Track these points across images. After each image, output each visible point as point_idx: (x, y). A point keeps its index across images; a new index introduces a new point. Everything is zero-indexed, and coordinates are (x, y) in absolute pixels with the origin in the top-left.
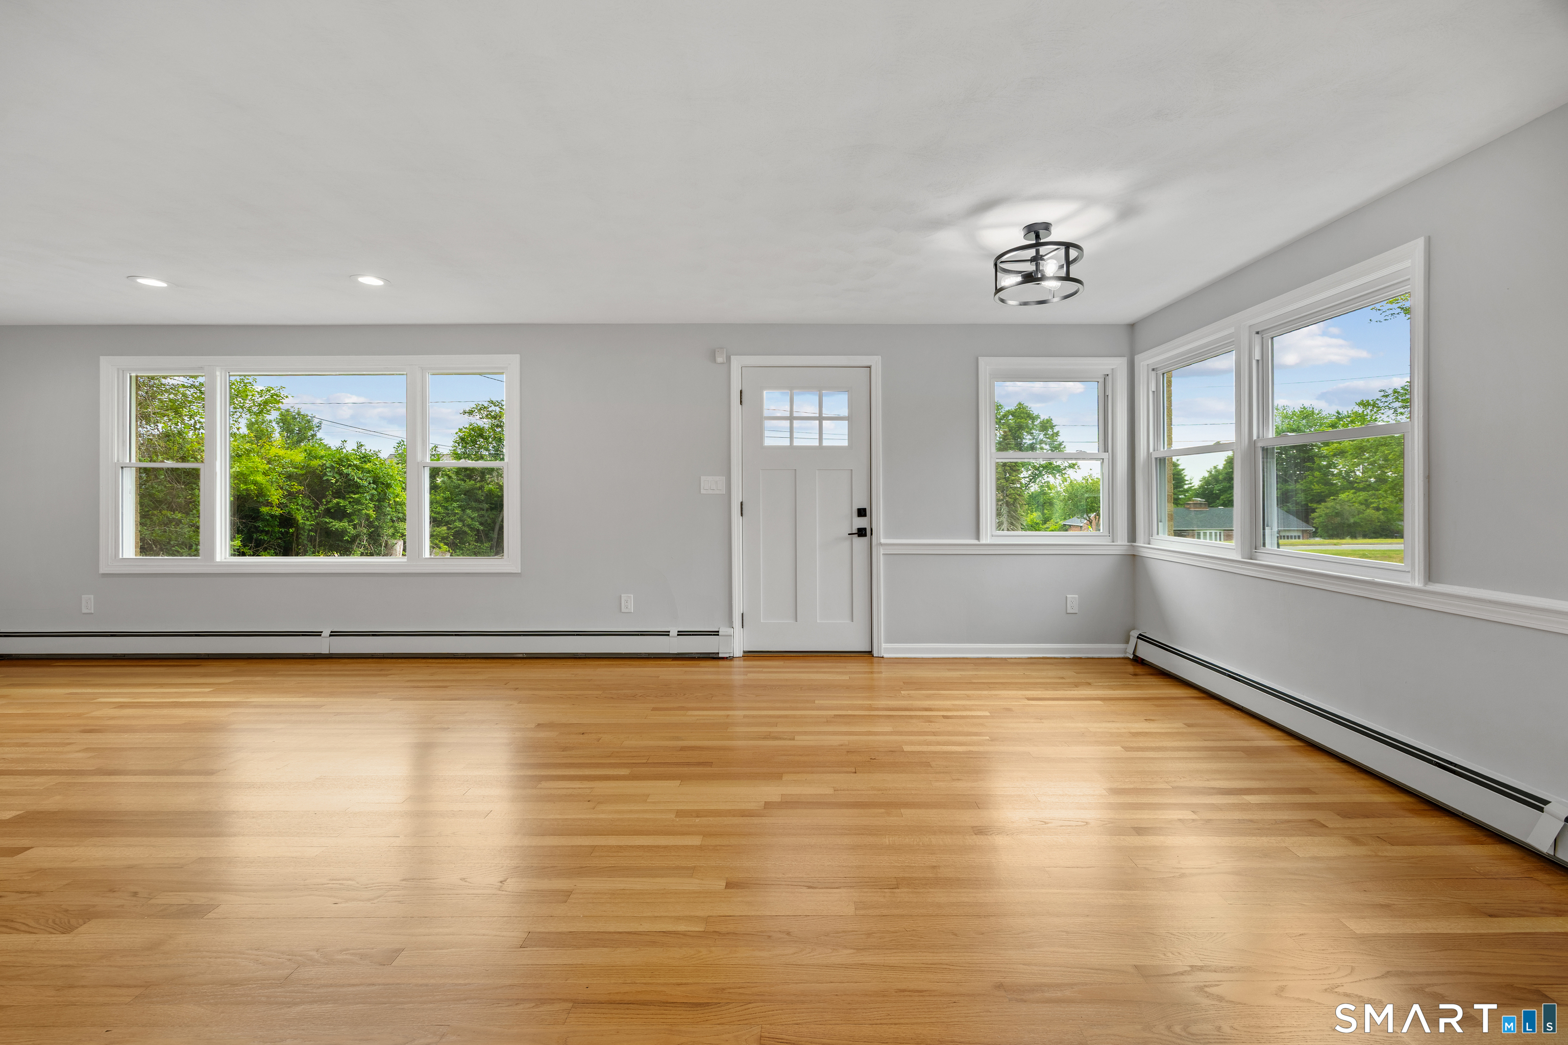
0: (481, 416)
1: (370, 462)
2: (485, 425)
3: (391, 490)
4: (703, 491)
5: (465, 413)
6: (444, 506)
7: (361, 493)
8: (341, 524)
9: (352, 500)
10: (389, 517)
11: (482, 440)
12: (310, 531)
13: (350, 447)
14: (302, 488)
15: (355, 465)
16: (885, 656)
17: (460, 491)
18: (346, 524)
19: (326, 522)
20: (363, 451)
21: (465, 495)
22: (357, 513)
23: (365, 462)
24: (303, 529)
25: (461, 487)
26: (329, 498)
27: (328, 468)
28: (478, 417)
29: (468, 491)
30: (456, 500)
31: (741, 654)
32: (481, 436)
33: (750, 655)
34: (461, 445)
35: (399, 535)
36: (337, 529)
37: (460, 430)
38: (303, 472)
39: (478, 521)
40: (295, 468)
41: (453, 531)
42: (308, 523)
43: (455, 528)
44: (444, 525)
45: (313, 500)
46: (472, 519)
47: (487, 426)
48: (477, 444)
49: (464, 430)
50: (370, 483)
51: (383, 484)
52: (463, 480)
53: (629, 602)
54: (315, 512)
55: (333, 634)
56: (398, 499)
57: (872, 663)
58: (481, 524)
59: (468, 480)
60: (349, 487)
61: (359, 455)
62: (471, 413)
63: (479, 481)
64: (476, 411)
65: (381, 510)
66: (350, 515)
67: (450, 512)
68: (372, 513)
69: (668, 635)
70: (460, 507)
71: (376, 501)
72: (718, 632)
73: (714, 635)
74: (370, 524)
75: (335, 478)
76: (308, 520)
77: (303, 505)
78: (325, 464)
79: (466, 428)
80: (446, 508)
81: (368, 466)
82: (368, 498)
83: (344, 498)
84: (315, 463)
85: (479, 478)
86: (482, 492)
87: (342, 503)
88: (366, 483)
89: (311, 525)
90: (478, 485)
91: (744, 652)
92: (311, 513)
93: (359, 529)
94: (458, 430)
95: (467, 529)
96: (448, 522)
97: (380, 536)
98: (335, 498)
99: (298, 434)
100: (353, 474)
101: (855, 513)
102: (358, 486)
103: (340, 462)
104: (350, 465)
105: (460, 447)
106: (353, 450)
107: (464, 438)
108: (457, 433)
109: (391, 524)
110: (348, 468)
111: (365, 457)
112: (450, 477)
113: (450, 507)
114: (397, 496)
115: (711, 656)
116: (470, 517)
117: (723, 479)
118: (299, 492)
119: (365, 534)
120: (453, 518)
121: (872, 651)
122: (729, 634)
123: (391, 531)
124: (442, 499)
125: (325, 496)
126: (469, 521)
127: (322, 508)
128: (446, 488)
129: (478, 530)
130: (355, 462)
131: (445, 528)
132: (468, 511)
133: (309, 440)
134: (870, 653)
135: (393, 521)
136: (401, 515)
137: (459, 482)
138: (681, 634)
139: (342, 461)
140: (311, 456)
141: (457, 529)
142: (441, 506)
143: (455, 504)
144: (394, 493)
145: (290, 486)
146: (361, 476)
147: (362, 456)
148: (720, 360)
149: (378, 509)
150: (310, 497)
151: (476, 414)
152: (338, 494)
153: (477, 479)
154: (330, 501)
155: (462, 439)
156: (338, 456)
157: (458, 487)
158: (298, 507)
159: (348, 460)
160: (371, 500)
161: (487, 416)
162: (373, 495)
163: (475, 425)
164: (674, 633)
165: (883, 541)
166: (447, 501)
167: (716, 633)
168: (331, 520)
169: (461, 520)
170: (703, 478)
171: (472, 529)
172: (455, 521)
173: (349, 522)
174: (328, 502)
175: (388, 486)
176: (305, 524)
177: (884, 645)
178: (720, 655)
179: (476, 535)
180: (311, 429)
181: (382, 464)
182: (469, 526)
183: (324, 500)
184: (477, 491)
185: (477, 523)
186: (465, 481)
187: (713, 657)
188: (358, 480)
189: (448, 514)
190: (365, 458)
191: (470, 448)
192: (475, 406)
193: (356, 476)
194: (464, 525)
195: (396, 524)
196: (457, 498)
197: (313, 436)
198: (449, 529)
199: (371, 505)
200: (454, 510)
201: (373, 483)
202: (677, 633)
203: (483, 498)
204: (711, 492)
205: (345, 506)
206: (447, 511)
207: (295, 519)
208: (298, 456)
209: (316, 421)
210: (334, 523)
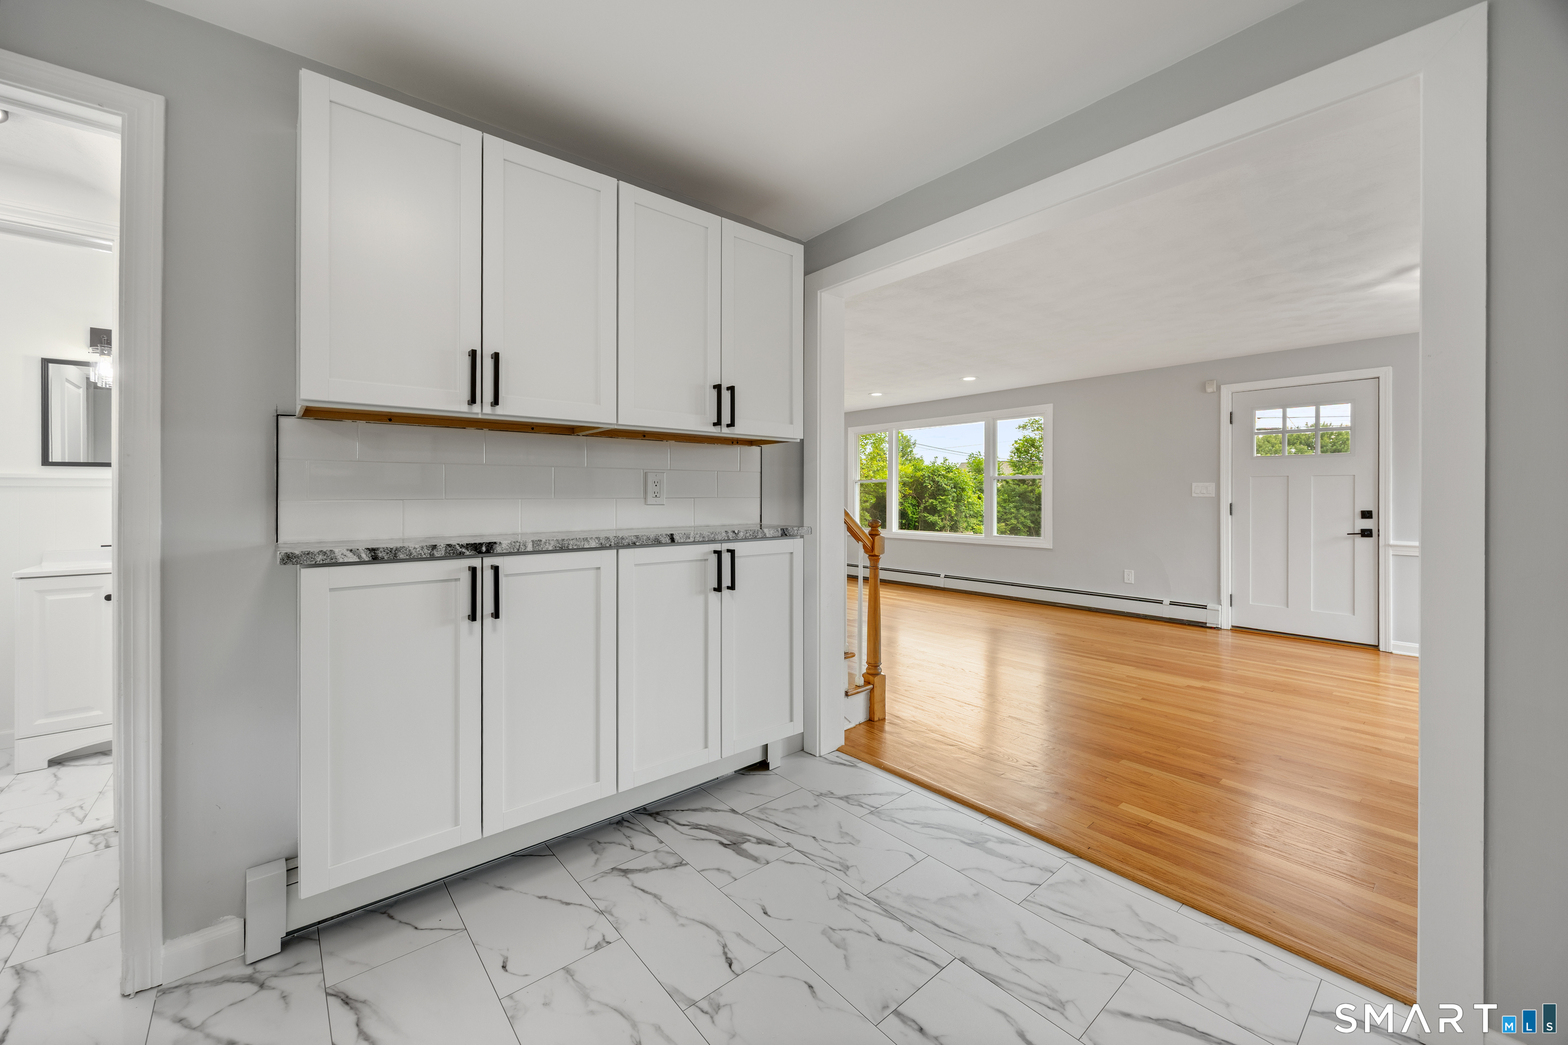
0: (1033, 429)
1: (952, 472)
2: (1036, 437)
3: (965, 493)
4: (1194, 495)
5: (1020, 427)
6: (1002, 506)
7: (946, 495)
8: (934, 518)
9: (940, 500)
10: (964, 514)
11: (1033, 449)
12: (915, 522)
13: (939, 462)
14: (911, 492)
15: (943, 475)
16: (1394, 652)
17: (1015, 494)
18: (937, 518)
19: (925, 516)
20: (947, 464)
21: (1019, 497)
22: (944, 510)
23: (949, 472)
24: (912, 520)
25: (1016, 490)
26: (926, 499)
27: (926, 477)
28: (1030, 430)
29: (1021, 494)
30: (1013, 501)
31: (1230, 627)
32: (1033, 445)
33: (1236, 629)
34: (1016, 454)
35: (970, 528)
36: (931, 521)
37: (1016, 442)
38: (911, 480)
39: (1030, 519)
40: (908, 478)
41: (1009, 527)
42: (915, 516)
43: (1011, 525)
44: (1003, 522)
45: (917, 500)
46: (1025, 517)
47: (1037, 437)
48: (1029, 453)
49: (1019, 441)
50: (952, 488)
51: (960, 488)
52: (1018, 484)
53: (1130, 576)
54: (918, 508)
55: (946, 577)
56: (970, 500)
57: (1378, 655)
58: (1032, 522)
59: (1022, 485)
60: (939, 491)
61: (945, 467)
62: (1024, 427)
63: (1031, 485)
64: (1029, 425)
65: (959, 508)
66: (939, 511)
67: (1007, 511)
68: (954, 511)
69: (1162, 603)
70: (1015, 507)
71: (955, 501)
72: (1206, 606)
73: (1202, 608)
74: (952, 519)
75: (930, 484)
76: (914, 514)
77: (911, 504)
78: (924, 475)
79: (1021, 440)
80: (1005, 508)
81: (950, 475)
82: (951, 499)
83: (936, 499)
84: (919, 474)
85: (1031, 483)
86: (1033, 495)
87: (935, 502)
88: (949, 488)
89: (916, 518)
90: (1030, 488)
91: (1233, 626)
92: (916, 510)
93: (945, 522)
94: (1014, 442)
95: (1020, 526)
96: (1005, 519)
97: (958, 528)
98: (931, 499)
99: (902, 451)
100: (941, 481)
101: (1358, 515)
102: (945, 490)
103: (933, 472)
104: (939, 475)
105: (1016, 457)
106: (941, 463)
107: (1019, 449)
108: (1013, 445)
109: (965, 519)
110: (938, 477)
111: (949, 468)
112: (1007, 482)
113: (1008, 507)
114: (969, 498)
115: (1200, 624)
116: (1023, 516)
117: (1212, 486)
118: (909, 494)
119: (948, 526)
120: (1009, 516)
121: (1378, 645)
122: (1216, 608)
123: (965, 525)
124: (1001, 500)
125: (924, 498)
126: (1022, 519)
127: (922, 506)
128: (1005, 491)
129: (1030, 527)
130: (943, 473)
131: (1003, 524)
132: (1022, 511)
133: (908, 455)
134: (1376, 647)
135: (966, 517)
136: (972, 512)
137: (1015, 486)
138: (1172, 603)
139: (935, 472)
140: (917, 469)
141: (1013, 526)
142: (1000, 506)
143: (1011, 505)
144: (967, 495)
145: (905, 490)
146: (946, 482)
147: (947, 468)
148: (1209, 390)
149: (956, 507)
150: (915, 498)
151: (1029, 428)
152: (933, 496)
153: (1029, 483)
154: (928, 501)
155: (1018, 449)
156: (932, 468)
157: (1014, 490)
158: (909, 505)
159: (938, 471)
160: (952, 500)
161: (1038, 428)
162: (953, 497)
163: (1028, 437)
164: (1166, 601)
165: (1392, 542)
166: (1005, 502)
167: (1205, 607)
168: (928, 515)
169: (1016, 518)
170: (1194, 485)
171: (1025, 526)
172: (1011, 519)
173: (939, 516)
174: (926, 502)
175: (963, 490)
176: (913, 517)
177: (1392, 642)
178: (1208, 625)
179: (1028, 531)
180: (909, 447)
181: (959, 473)
182: (1022, 523)
183: (924, 500)
184: (1029, 494)
185: (1029, 521)
186: (1020, 485)
187: (1201, 625)
188: (945, 486)
189: (1005, 513)
190: (949, 470)
191: (1024, 457)
192: (1028, 421)
193: (943, 482)
194: (1018, 523)
195: (968, 520)
196: (1013, 500)
197: (911, 451)
198: (1007, 525)
199: (953, 505)
200: (1010, 509)
201: (954, 488)
202: (1169, 603)
203: (1034, 500)
204: (1201, 495)
205: (936, 505)
206: (1005, 510)
207: (907, 513)
208: (909, 469)
209: (912, 441)
210: (929, 517)
